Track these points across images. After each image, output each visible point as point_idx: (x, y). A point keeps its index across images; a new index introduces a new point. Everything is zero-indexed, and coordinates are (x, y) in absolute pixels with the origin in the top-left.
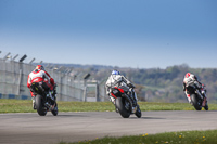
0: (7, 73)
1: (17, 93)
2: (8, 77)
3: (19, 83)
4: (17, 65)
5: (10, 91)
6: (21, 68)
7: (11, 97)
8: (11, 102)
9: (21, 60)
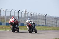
0: (42, 19)
1: (44, 25)
2: (42, 20)
3: (45, 22)
4: (44, 17)
5: (42, 24)
6: (45, 18)
7: (43, 26)
8: (42, 27)
9: (45, 16)
